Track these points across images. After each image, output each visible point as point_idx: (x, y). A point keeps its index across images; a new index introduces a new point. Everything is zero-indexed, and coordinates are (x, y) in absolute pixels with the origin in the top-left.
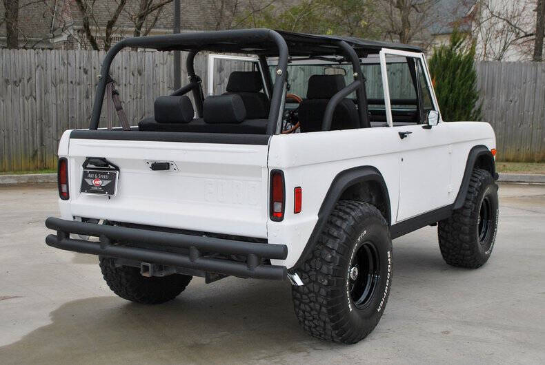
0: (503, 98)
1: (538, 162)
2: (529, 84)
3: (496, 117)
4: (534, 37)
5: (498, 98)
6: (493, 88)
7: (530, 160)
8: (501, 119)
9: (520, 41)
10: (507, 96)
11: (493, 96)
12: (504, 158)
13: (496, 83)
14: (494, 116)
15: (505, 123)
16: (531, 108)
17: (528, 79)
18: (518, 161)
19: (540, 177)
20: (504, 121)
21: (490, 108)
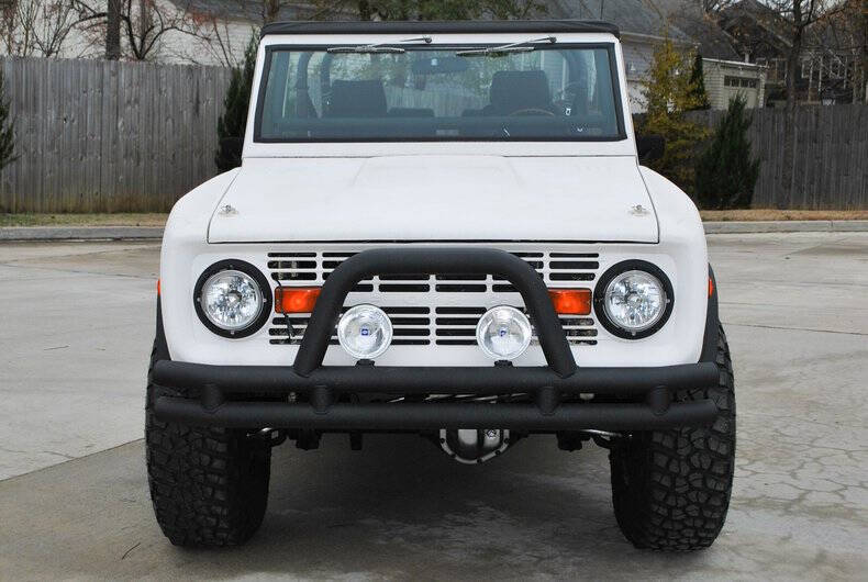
0: (52, 115)
1: (113, 213)
2: (91, 94)
3: (43, 145)
4: (106, 18)
5: (45, 115)
6: (35, 99)
7: (101, 209)
8: (51, 147)
9: (86, 23)
10: (59, 113)
11: (35, 111)
12: (60, 208)
13: (41, 92)
14: (40, 144)
15: (58, 153)
16: (97, 129)
17: (90, 86)
18: (82, 212)
19: (101, 230)
20: (56, 150)
21: (32, 131)
